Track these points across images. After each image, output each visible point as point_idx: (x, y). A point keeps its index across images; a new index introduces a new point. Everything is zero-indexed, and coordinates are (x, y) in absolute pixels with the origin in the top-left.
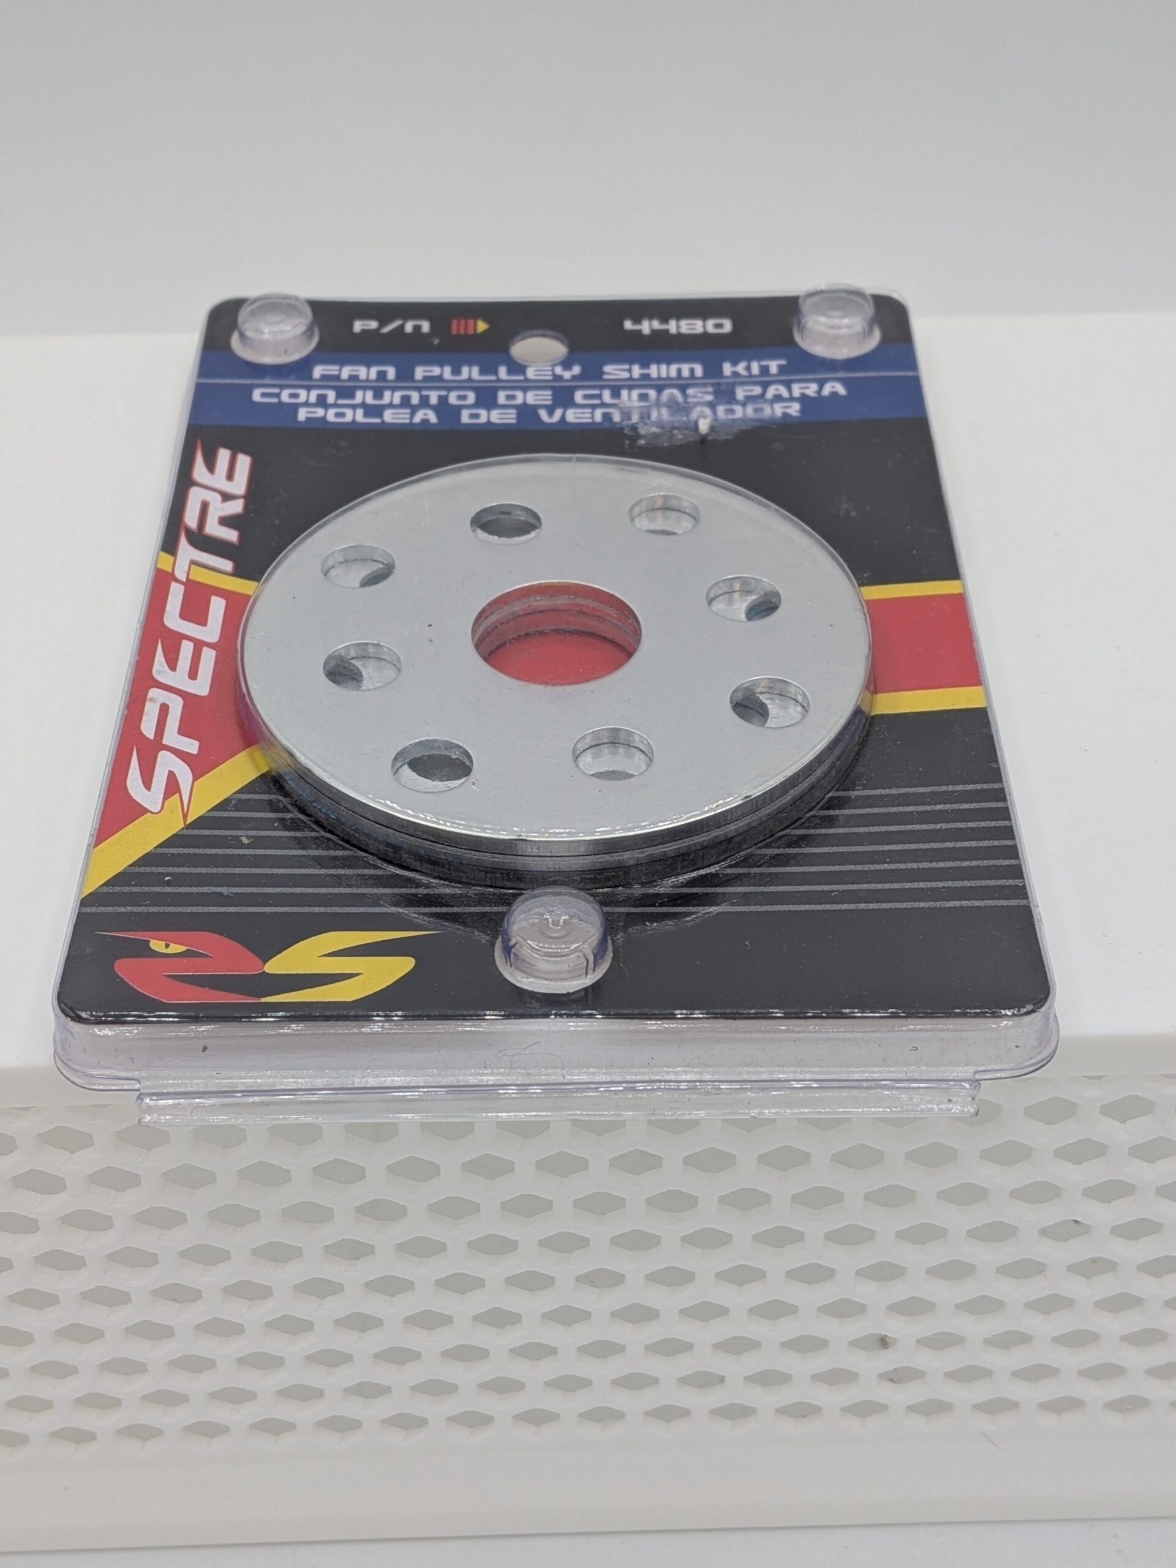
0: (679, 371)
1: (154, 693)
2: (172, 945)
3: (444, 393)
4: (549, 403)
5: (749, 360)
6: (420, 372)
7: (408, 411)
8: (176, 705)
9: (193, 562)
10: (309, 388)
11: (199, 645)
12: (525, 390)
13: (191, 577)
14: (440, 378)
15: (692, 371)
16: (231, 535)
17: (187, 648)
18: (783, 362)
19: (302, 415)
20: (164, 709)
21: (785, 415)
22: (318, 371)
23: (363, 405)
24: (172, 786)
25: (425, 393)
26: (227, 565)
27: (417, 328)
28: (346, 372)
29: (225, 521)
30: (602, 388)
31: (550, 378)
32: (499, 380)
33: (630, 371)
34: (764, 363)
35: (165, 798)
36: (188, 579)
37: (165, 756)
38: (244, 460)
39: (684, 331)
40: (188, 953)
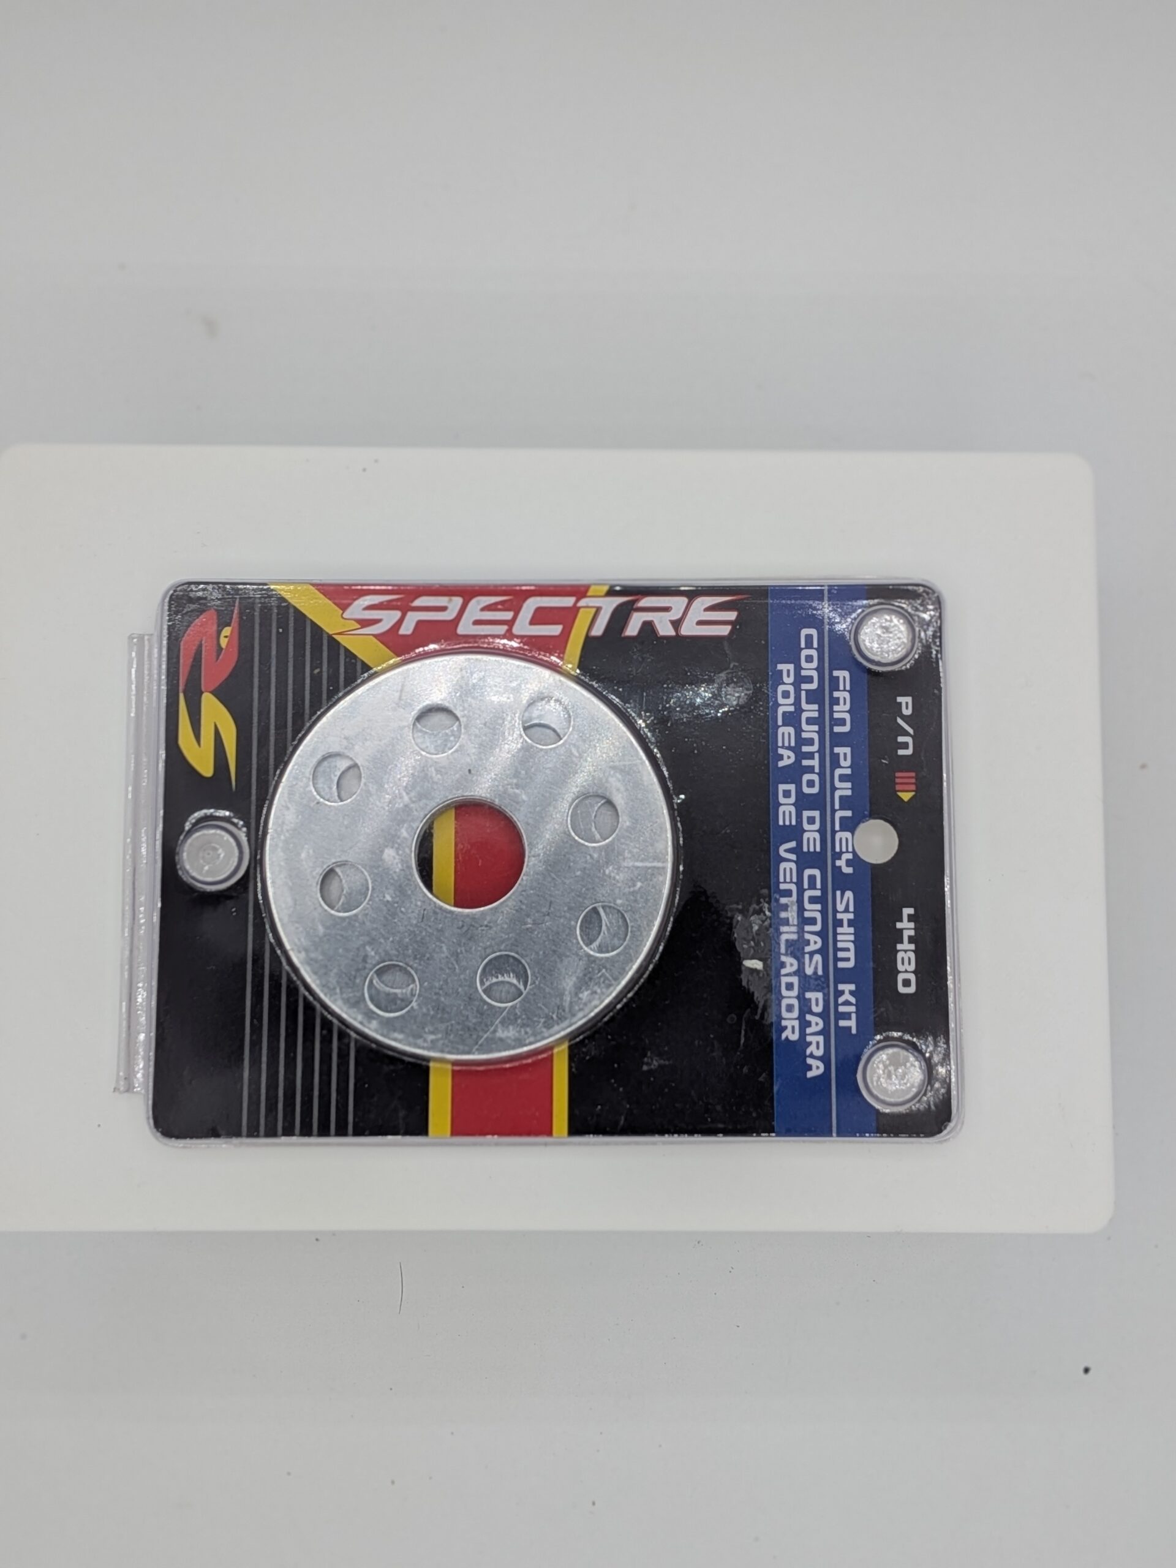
0: (848, 950)
1: (457, 600)
2: (226, 640)
3: (817, 770)
4: (805, 849)
5: (856, 1005)
6: (843, 751)
7: (793, 744)
8: (448, 616)
9: (598, 610)
10: (820, 669)
11: (509, 623)
12: (822, 831)
13: (581, 610)
14: (835, 763)
15: (848, 959)
16: (632, 629)
17: (508, 615)
18: (854, 1031)
19: (785, 668)
20: (443, 609)
21: (783, 1028)
22: (843, 675)
23: (799, 710)
24: (368, 623)
25: (817, 756)
26: (598, 630)
27: (903, 746)
28: (843, 695)
29: (648, 628)
30: (824, 889)
31: (838, 849)
32: (833, 811)
33: (847, 910)
34: (854, 1016)
35: (354, 620)
36: (579, 608)
37: (397, 614)
38: (725, 631)
39: (900, 955)
40: (220, 649)
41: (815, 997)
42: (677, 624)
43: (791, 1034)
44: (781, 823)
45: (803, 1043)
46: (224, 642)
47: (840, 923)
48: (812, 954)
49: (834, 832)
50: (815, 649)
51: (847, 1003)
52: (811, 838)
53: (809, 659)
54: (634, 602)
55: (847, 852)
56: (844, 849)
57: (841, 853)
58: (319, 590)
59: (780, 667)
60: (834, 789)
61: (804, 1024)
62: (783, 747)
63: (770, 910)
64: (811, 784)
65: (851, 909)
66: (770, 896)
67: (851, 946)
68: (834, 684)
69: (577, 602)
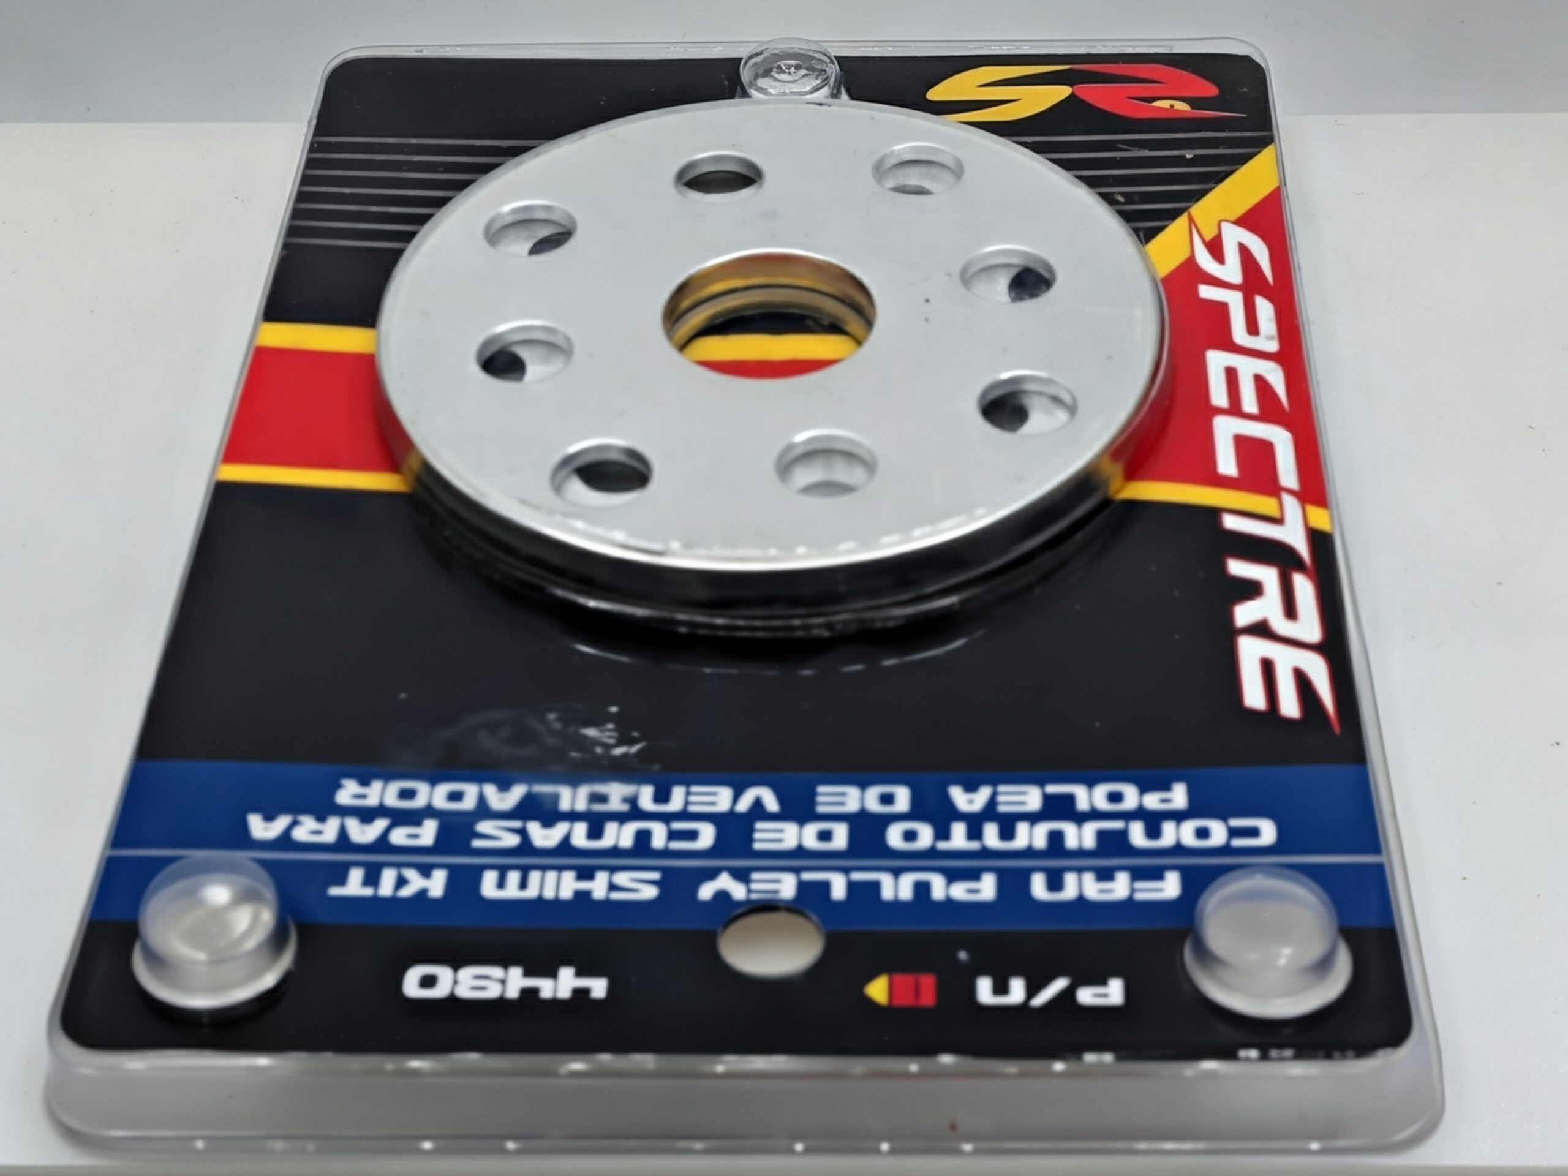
0: (523, 885)
1: (1273, 346)
2: (1166, 106)
4: (760, 825)
5: (394, 901)
6: (987, 888)
7: (1002, 809)
8: (1239, 333)
10: (1179, 849)
11: (1235, 409)
12: (800, 852)
13: (1276, 500)
14: (952, 876)
15: (501, 884)
16: (1238, 568)
17: (1250, 402)
18: (335, 891)
19: (1179, 796)
20: (1253, 328)
21: (365, 782)
22: (1170, 887)
23: (1080, 818)
24: (1215, 248)
26: (1231, 522)
27: (1001, 988)
28: (1120, 887)
29: (1252, 589)
30: (666, 853)
31: (755, 876)
32: (846, 871)
33: (613, 887)
36: (1278, 496)
37: (1235, 280)
38: (1254, 703)
39: (496, 972)
40: (1150, 100)
41: (428, 833)
42: (1261, 630)
43: (348, 793)
44: (821, 789)
45: (324, 809)
48: (523, 832)
49: (796, 871)
50: (1228, 842)
51: (401, 882)
53: (1203, 833)
54: (1303, 569)
55: (751, 891)
56: (758, 886)
57: (748, 881)
59: (1180, 787)
60: (898, 872)
61: (366, 815)
62: (995, 793)
64: (910, 836)
65: (616, 896)
67: (531, 892)
68: (1147, 874)
69: (1291, 492)
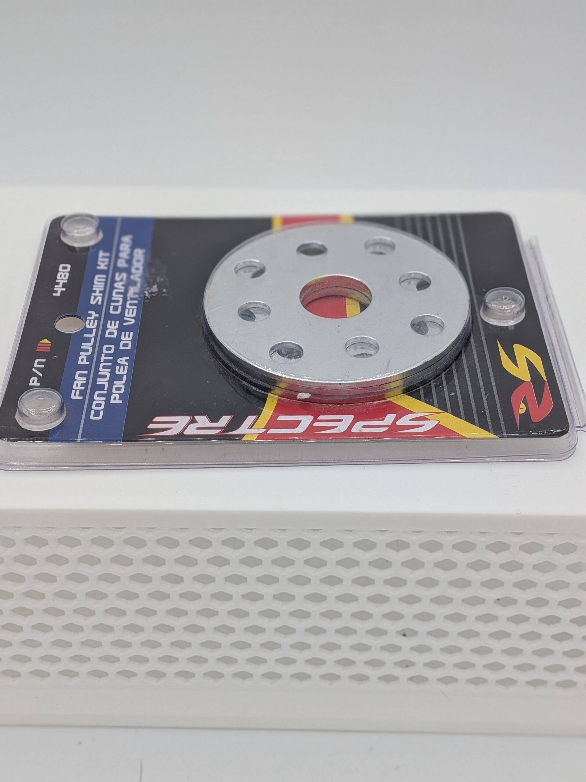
2: (521, 407)
3: (103, 355)
4: (118, 322)
5: (98, 261)
6: (83, 362)
7: (118, 367)
9: (251, 427)
10: (92, 400)
12: (105, 329)
14: (90, 356)
17: (316, 424)
18: (101, 251)
19: (116, 401)
22: (76, 397)
23: (110, 381)
25: (102, 361)
26: (251, 418)
27: (41, 363)
28: (78, 388)
29: (214, 420)
30: (109, 305)
31: (96, 321)
32: (96, 337)
33: (96, 297)
34: (100, 257)
35: (429, 420)
36: (264, 428)
37: (398, 423)
38: (157, 419)
39: (66, 278)
40: (525, 402)
41: (122, 265)
42: (193, 421)
43: (139, 254)
44: (132, 333)
45: (133, 248)
46: (523, 405)
47: (100, 292)
48: (121, 281)
49: (97, 328)
50: (93, 410)
51: (103, 262)
52: (112, 327)
53: (99, 405)
54: (223, 432)
55: (90, 320)
56: (92, 321)
57: (94, 320)
58: (458, 434)
59: (121, 402)
60: (94, 347)
61: (131, 255)
62: (124, 365)
63: (145, 294)
64: (109, 349)
65: (93, 297)
66: (145, 299)
67: (96, 283)
68: (82, 393)
69: (267, 431)
